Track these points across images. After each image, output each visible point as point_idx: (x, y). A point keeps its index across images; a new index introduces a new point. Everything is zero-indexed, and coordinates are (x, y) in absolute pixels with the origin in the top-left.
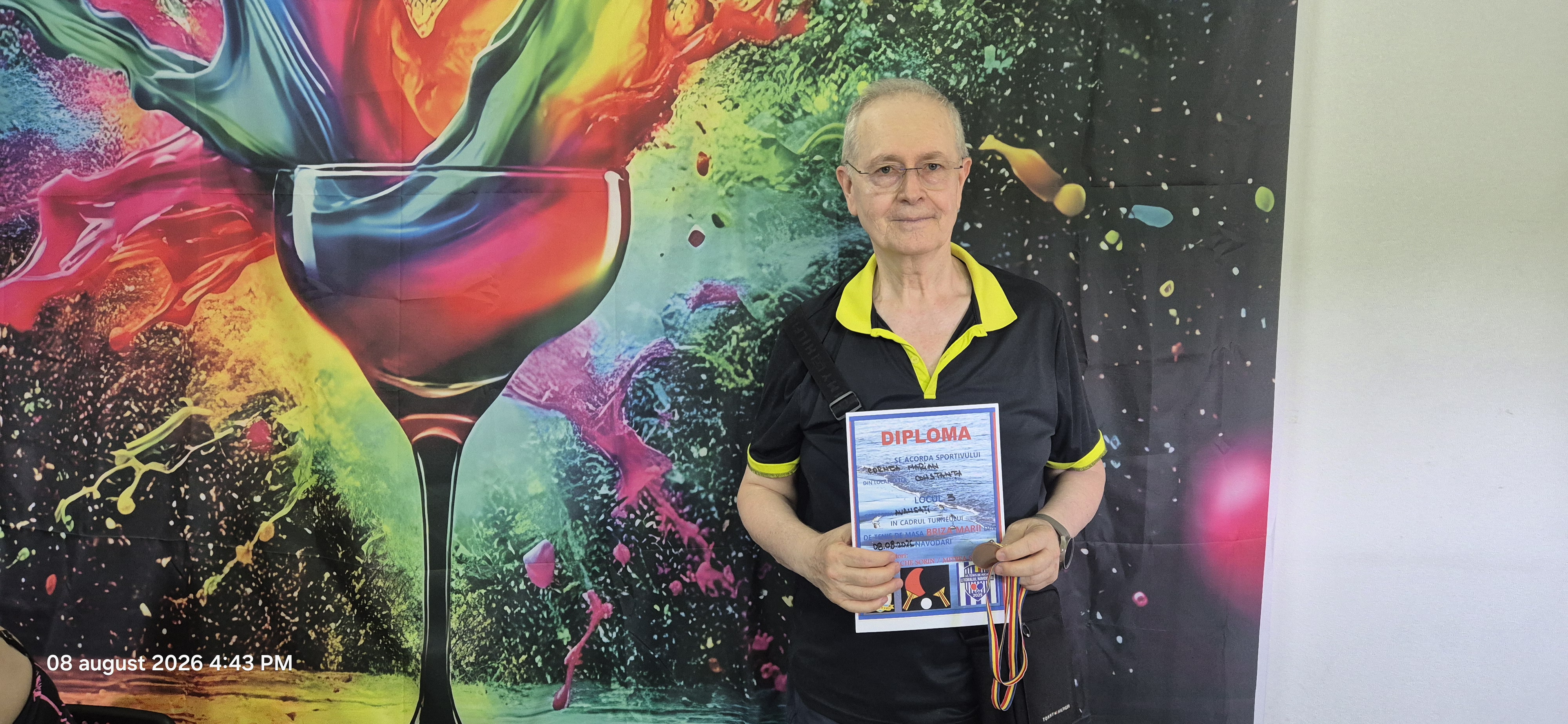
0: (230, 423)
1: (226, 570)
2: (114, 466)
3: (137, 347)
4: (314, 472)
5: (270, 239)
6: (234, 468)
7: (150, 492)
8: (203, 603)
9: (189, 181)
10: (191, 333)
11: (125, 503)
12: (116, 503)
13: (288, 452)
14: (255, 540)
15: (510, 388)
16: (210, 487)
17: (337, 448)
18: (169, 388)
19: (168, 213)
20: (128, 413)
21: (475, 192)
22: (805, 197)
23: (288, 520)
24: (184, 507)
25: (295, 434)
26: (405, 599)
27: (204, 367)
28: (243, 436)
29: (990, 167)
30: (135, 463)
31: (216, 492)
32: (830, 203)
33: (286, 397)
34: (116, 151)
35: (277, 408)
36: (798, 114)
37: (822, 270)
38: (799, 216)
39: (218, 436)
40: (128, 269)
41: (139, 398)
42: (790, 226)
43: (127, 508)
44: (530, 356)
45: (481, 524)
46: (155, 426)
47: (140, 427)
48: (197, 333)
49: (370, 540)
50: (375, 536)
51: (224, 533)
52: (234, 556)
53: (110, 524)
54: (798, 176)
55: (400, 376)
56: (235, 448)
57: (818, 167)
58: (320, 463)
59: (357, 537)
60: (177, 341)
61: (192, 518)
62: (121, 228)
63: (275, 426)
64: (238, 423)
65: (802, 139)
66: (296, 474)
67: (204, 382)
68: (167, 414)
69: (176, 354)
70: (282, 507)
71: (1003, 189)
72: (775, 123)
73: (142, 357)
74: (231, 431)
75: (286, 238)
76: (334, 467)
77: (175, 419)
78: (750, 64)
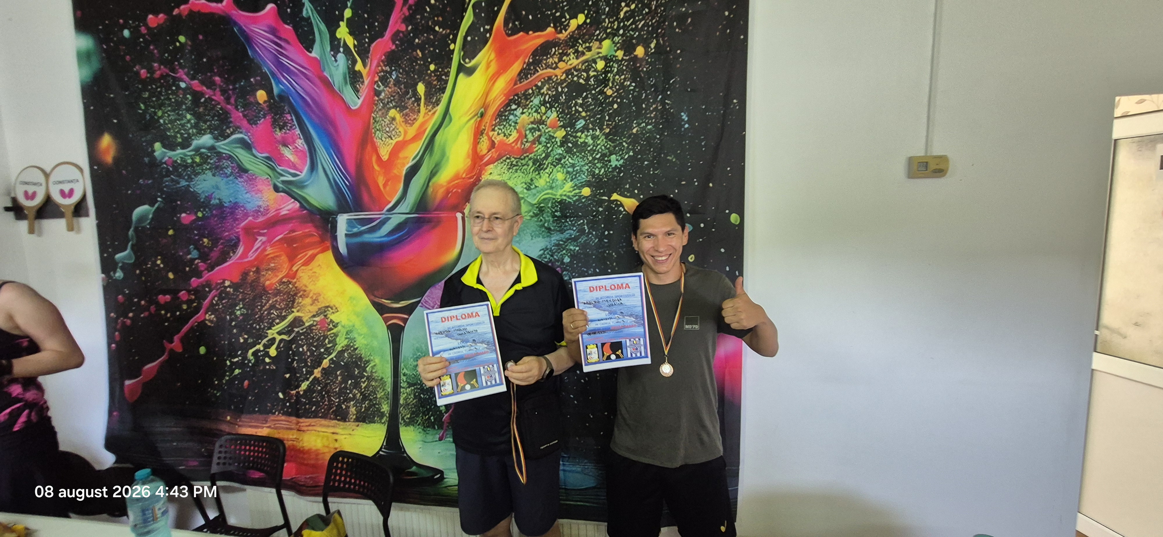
0: (311, 319)
1: (311, 379)
2: (267, 337)
3: (276, 289)
4: (346, 338)
5: (328, 244)
6: (313, 338)
7: (282, 347)
8: (301, 393)
9: (294, 221)
10: (295, 283)
11: (273, 352)
12: (269, 352)
13: (334, 331)
14: (321, 367)
15: (422, 303)
16: (304, 345)
17: (358, 328)
18: (288, 305)
19: (287, 234)
20: (273, 316)
21: (406, 223)
22: (537, 221)
23: (334, 359)
24: (294, 354)
25: (337, 324)
26: (383, 391)
27: (301, 296)
28: (317, 325)
29: (615, 207)
30: (276, 336)
31: (307, 347)
32: (548, 225)
33: (334, 308)
34: (267, 210)
35: (330, 313)
36: (532, 187)
37: (546, 253)
38: (535, 230)
39: (307, 324)
40: (272, 258)
41: (277, 309)
42: (531, 234)
43: (273, 354)
44: (429, 290)
45: (412, 360)
46: (283, 320)
47: (278, 321)
48: (298, 283)
49: (370, 366)
50: (372, 364)
51: (309, 364)
52: (313, 374)
53: (267, 360)
54: (534, 213)
55: (382, 298)
56: (313, 329)
57: (543, 209)
58: (349, 335)
59: (365, 364)
60: (291, 286)
61: (296, 358)
62: (269, 241)
63: (329, 320)
64: (315, 319)
65: (536, 196)
66: (338, 339)
67: (301, 303)
68: (287, 315)
69: (290, 291)
70: (331, 354)
71: (621, 216)
72: (523, 190)
73: (278, 293)
74: (312, 322)
75: (335, 243)
76: (356, 336)
77: (290, 318)
78: (512, 166)
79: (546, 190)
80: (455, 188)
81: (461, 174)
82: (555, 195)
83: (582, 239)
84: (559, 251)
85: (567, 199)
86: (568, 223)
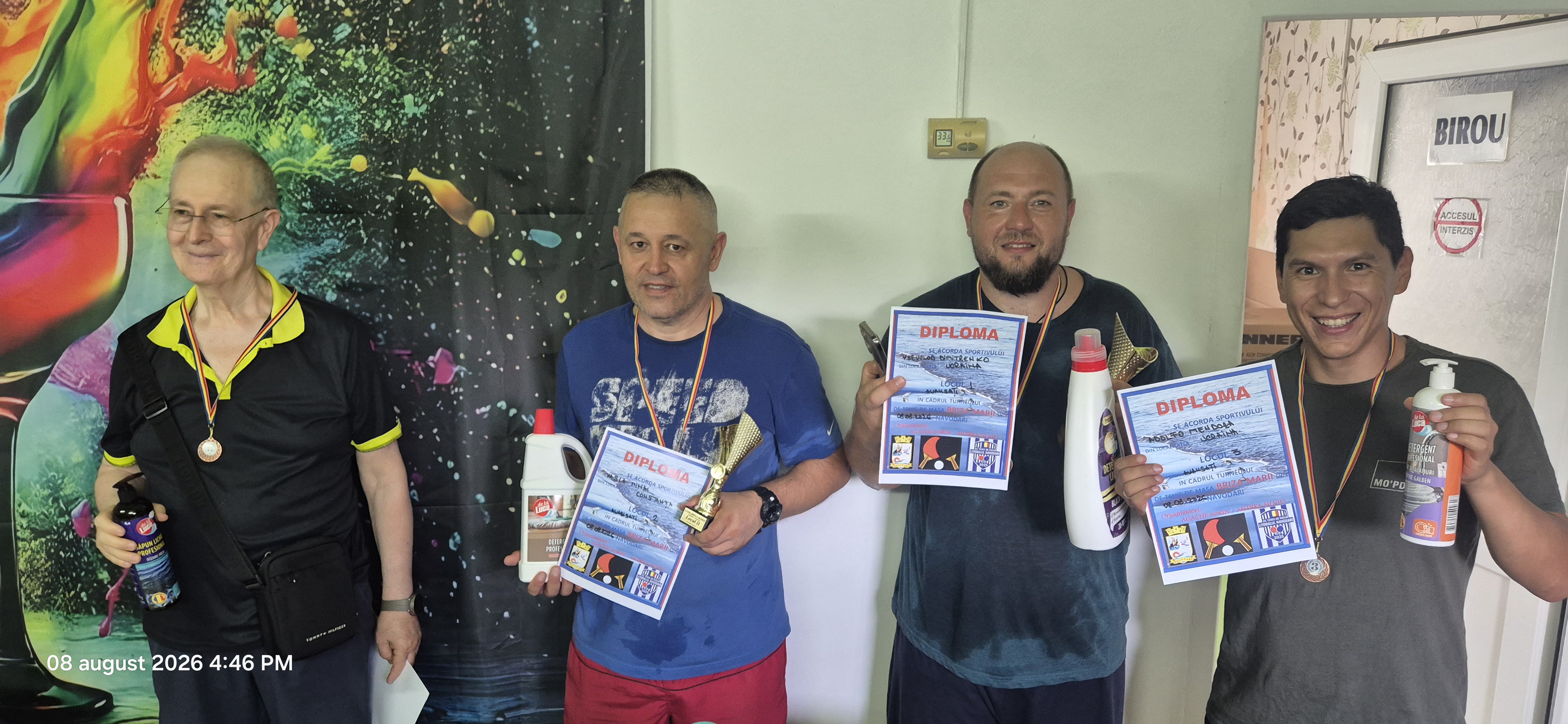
15: (53, 375)
21: (20, 213)
29: (416, 195)
44: (65, 351)
45: (38, 486)
78: (219, 108)
79: (283, 157)
80: (109, 147)
81: (119, 120)
82: (301, 168)
83: (358, 257)
84: (316, 279)
85: (324, 177)
86: (328, 225)
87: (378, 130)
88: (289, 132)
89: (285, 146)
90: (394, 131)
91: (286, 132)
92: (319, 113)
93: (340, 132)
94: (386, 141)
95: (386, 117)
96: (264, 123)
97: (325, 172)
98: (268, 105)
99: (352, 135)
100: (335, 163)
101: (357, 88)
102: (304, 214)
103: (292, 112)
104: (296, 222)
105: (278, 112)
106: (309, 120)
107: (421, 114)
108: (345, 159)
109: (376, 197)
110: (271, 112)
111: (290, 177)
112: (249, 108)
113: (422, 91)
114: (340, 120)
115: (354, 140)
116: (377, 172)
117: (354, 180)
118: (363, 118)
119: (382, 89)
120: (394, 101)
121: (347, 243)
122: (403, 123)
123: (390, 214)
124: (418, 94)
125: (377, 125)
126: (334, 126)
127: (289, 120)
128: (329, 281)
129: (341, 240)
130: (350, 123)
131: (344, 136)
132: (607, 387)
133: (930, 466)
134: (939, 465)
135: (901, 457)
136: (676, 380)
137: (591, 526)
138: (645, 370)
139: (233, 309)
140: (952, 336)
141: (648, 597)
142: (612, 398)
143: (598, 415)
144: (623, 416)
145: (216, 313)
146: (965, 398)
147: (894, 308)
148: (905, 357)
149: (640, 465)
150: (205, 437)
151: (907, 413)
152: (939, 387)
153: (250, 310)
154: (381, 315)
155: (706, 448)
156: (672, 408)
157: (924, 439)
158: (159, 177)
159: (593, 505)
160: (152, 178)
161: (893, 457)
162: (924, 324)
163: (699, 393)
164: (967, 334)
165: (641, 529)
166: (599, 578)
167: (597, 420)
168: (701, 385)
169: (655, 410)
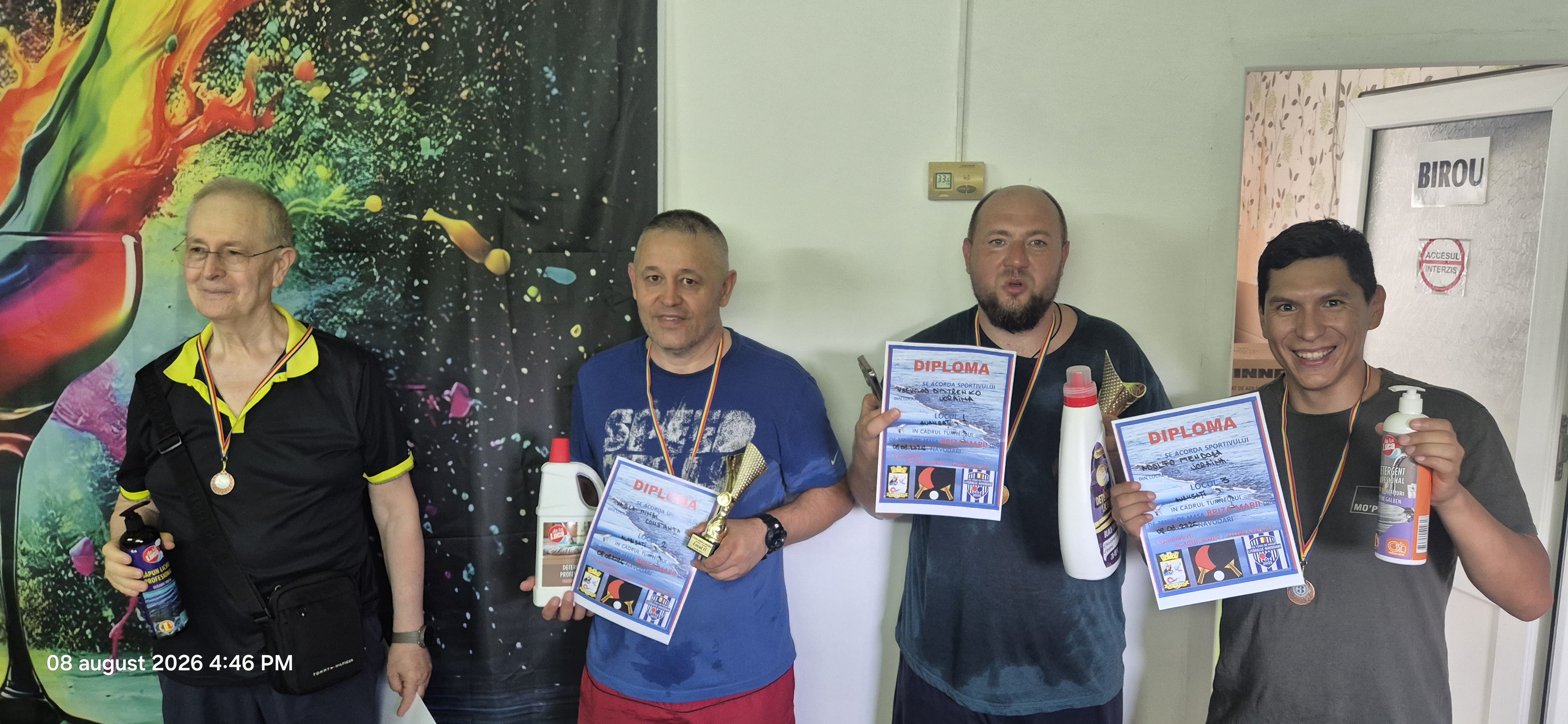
15: (55, 412)
21: (26, 253)
29: (431, 234)
44: (67, 388)
45: (38, 524)
71: (443, 252)
78: (238, 149)
79: (297, 197)
80: (119, 185)
81: (130, 160)
82: (315, 208)
83: (370, 294)
84: (327, 316)
85: (339, 217)
86: (341, 264)
87: (393, 171)
88: (304, 172)
89: (300, 186)
90: (410, 172)
91: (301, 172)
92: (333, 154)
93: (355, 173)
94: (401, 182)
95: (402, 159)
96: (280, 164)
97: (340, 212)
98: (284, 146)
99: (368, 176)
100: (350, 203)
101: (372, 130)
102: (317, 253)
103: (307, 153)
104: (309, 260)
105: (294, 153)
106: (324, 161)
107: (438, 156)
108: (360, 199)
109: (390, 236)
110: (287, 153)
111: (304, 217)
112: (265, 150)
113: (439, 134)
114: (355, 161)
115: (369, 181)
116: (391, 212)
117: (368, 220)
118: (378, 159)
119: (399, 131)
120: (411, 143)
121: (359, 281)
122: (419, 165)
123: (403, 253)
124: (434, 137)
125: (393, 166)
126: (349, 167)
127: (305, 160)
128: (339, 318)
129: (353, 278)
130: (365, 165)
131: (360, 177)
132: (619, 418)
133: (925, 496)
134: (934, 495)
135: (896, 487)
136: (686, 412)
137: (602, 553)
138: (656, 402)
139: (248, 344)
140: (944, 370)
141: (656, 622)
142: (624, 428)
143: (611, 445)
144: (635, 446)
145: (231, 348)
146: (958, 430)
147: (888, 343)
148: (899, 390)
149: (650, 493)
150: (219, 470)
151: (903, 444)
152: (933, 419)
153: (265, 345)
154: (391, 351)
155: (713, 475)
156: (681, 438)
157: (920, 469)
158: (175, 216)
159: (604, 532)
160: (167, 218)
161: (890, 487)
162: (917, 358)
163: (708, 424)
164: (958, 367)
165: (650, 556)
166: (610, 603)
167: (610, 450)
168: (709, 416)
169: (666, 440)
